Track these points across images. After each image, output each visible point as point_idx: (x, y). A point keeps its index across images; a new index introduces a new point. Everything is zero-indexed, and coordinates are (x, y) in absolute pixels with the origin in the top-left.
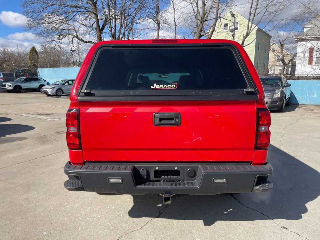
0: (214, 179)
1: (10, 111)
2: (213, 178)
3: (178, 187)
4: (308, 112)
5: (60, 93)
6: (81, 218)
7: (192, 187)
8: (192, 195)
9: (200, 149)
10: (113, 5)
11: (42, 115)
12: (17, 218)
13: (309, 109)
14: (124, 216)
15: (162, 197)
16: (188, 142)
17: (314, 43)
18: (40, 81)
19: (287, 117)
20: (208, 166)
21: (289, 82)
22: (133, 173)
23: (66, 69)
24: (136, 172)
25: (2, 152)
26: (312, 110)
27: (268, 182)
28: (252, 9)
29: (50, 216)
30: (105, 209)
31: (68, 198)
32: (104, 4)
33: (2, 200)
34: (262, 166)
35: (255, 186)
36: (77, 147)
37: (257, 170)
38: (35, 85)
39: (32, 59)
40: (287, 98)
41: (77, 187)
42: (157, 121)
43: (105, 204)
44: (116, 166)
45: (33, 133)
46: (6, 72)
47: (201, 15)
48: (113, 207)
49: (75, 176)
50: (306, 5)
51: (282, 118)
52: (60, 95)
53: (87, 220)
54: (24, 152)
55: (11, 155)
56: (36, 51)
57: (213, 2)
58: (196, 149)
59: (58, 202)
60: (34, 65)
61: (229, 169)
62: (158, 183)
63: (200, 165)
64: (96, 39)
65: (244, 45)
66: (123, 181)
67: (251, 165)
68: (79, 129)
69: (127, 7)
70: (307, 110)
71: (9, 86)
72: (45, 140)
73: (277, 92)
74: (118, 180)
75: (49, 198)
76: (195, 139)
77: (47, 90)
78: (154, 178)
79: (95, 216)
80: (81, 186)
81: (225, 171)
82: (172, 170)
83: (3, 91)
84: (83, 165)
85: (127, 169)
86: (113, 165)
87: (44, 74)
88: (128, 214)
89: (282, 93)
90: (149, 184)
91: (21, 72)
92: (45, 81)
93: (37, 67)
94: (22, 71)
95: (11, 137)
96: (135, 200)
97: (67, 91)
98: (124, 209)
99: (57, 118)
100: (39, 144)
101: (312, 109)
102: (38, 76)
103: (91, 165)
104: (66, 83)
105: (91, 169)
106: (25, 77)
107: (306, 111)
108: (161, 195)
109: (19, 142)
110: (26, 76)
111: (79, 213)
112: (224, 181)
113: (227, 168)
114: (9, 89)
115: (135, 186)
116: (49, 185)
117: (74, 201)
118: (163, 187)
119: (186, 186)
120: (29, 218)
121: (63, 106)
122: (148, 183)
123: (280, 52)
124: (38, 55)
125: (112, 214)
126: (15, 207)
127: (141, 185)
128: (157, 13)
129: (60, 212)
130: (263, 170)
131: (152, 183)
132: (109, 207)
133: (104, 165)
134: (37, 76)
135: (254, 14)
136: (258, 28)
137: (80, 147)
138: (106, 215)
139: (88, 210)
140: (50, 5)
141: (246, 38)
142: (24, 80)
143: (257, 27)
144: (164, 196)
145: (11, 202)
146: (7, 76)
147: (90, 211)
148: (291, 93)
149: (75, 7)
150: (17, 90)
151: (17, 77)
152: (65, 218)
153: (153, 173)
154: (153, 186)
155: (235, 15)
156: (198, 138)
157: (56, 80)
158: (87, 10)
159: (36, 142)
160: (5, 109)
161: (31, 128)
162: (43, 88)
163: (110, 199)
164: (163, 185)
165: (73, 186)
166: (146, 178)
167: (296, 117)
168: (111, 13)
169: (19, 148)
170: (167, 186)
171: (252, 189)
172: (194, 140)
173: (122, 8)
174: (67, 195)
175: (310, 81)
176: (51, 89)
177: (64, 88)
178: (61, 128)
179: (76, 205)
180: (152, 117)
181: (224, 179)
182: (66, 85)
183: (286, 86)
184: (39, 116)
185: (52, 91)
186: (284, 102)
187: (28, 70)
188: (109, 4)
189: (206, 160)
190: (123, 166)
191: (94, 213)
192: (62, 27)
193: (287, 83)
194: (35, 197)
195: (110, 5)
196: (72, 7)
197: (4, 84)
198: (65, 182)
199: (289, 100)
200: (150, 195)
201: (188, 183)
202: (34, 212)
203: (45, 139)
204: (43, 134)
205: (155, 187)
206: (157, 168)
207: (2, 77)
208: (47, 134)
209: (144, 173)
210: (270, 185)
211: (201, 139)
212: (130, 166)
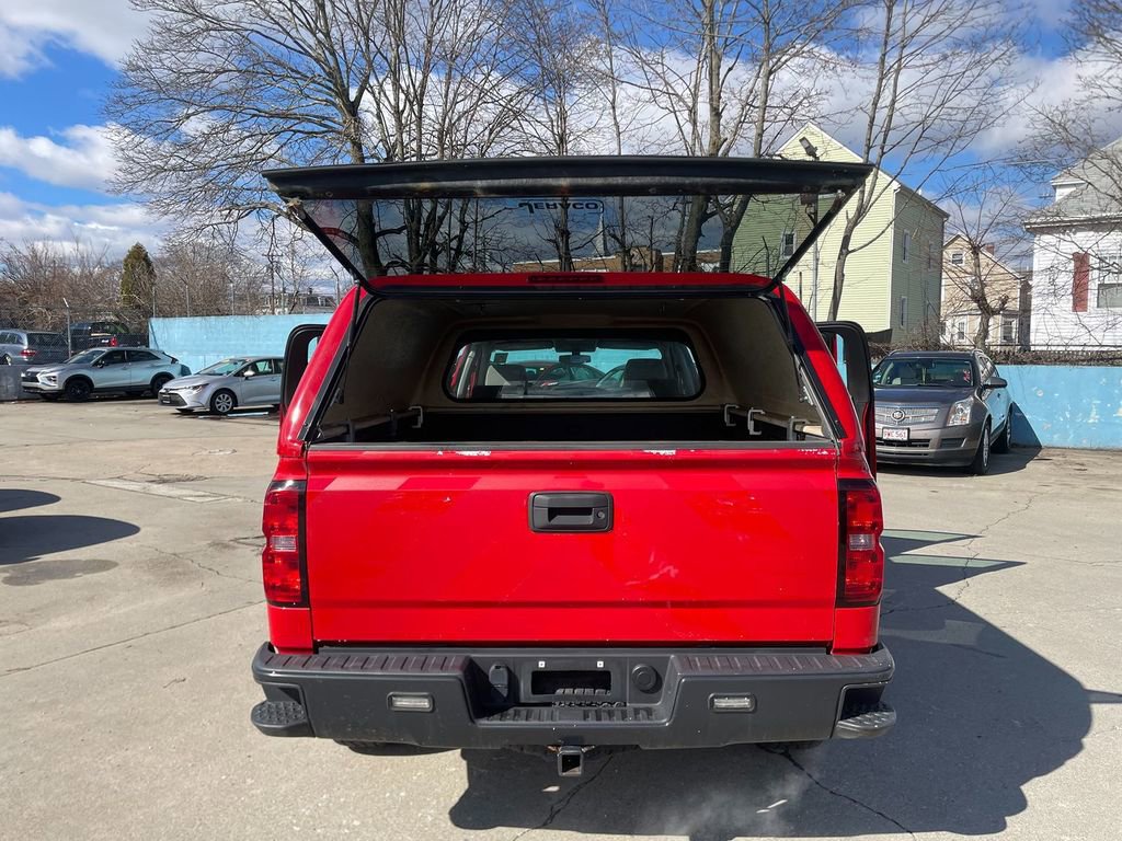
0: (713, 698)
1: (53, 470)
2: (712, 695)
3: (605, 722)
4: (1066, 475)
5: (224, 403)
6: (298, 829)
7: (649, 722)
8: (647, 748)
9: (675, 604)
10: (412, 110)
11: (164, 482)
12: (93, 829)
13: (1071, 463)
14: (437, 822)
15: (555, 753)
16: (634, 583)
17: (1085, 240)
18: (156, 363)
19: (998, 490)
20: (697, 658)
21: (1005, 371)
22: (466, 679)
23: (247, 321)
24: (474, 676)
25: (33, 610)
26: (1082, 467)
27: (881, 707)
28: (875, 130)
29: (198, 822)
30: (376, 799)
31: (256, 764)
32: (383, 110)
33: (42, 772)
34: (862, 656)
35: (841, 719)
36: (295, 597)
37: (845, 671)
38: (141, 374)
39: (131, 285)
40: (995, 424)
41: (292, 723)
42: (540, 519)
43: (377, 782)
44: (414, 656)
45: (135, 545)
46: (39, 329)
47: (706, 148)
48: (403, 794)
49: (283, 689)
50: (1055, 119)
51: (981, 494)
52: (226, 410)
53: (318, 835)
54: (108, 612)
55: (62, 623)
56: (146, 258)
57: (747, 104)
58: (661, 605)
59: (224, 777)
60: (138, 307)
61: (759, 665)
62: (545, 710)
63: (672, 653)
64: (355, 220)
65: (850, 249)
66: (433, 702)
67: (828, 653)
68: (301, 544)
69: (459, 119)
70: (1065, 466)
71: (49, 379)
72: (175, 570)
73: (959, 406)
74: (418, 700)
75: (193, 766)
76: (655, 573)
77: (180, 393)
78: (532, 696)
79: (344, 822)
80: (305, 721)
81: (750, 672)
82: (588, 669)
83: (26, 395)
84: (313, 656)
85: (447, 667)
86: (404, 655)
87: (173, 336)
88: (447, 816)
89: (978, 410)
90: (517, 714)
91: (91, 332)
92: (174, 361)
93: (149, 314)
94: (96, 327)
95: (61, 561)
96: (475, 773)
97: (251, 396)
98: (438, 798)
99: (215, 495)
100: (155, 584)
101: (1082, 465)
102: (152, 346)
103: (337, 654)
104: (246, 369)
105: (336, 666)
106: (105, 349)
107: (1062, 472)
108: (553, 749)
109: (89, 576)
110: (109, 345)
111: (291, 812)
112: (745, 702)
113: (754, 661)
114: (48, 388)
115: (473, 722)
116: (193, 721)
117: (277, 775)
118: (560, 722)
119: (630, 721)
120: (133, 828)
121: (235, 451)
122: (511, 711)
123: (969, 270)
124: (151, 272)
125: (398, 815)
126: (87, 793)
127: (489, 716)
128: (562, 139)
129: (231, 808)
130: (863, 670)
131: (523, 710)
132: (388, 795)
133: (376, 655)
134: (148, 346)
135: (882, 148)
136: (902, 187)
137: (304, 600)
138: (380, 817)
139: (322, 802)
140: (203, 109)
141: (856, 224)
142: (103, 358)
143: (895, 185)
144: (561, 751)
145: (72, 778)
146: (43, 343)
147: (328, 807)
148: (1013, 409)
149: (285, 116)
150: (78, 391)
151: (77, 347)
152: (248, 827)
153: (529, 677)
154: (527, 720)
155: (816, 149)
156: (665, 570)
157: (212, 360)
158: (325, 126)
159: (145, 578)
160: (35, 462)
161: (126, 529)
162: (168, 385)
163: (392, 768)
164: (559, 717)
165: (280, 722)
166: (505, 695)
167: (1023, 491)
168: (404, 135)
169: (91, 599)
170: (574, 722)
171: (831, 728)
172: (655, 576)
173: (444, 120)
174: (251, 754)
175: (1076, 370)
176: (195, 392)
177: (239, 388)
178: (229, 527)
179: (284, 788)
180: (527, 505)
181: (744, 697)
182: (247, 378)
183: (991, 387)
184: (155, 486)
185: (198, 396)
186: (986, 441)
187: (116, 323)
188: (401, 108)
189: (691, 637)
190: (435, 656)
191: (340, 812)
192: (239, 183)
193: (994, 375)
194: (147, 760)
195: (403, 111)
196: (278, 116)
197: (32, 373)
198: (254, 709)
199: (1004, 433)
200: (519, 751)
201: (637, 711)
202: (147, 810)
203: (176, 567)
204: (170, 551)
205: (533, 722)
206: (542, 664)
207: (25, 347)
208: (181, 551)
209: (499, 682)
210: (887, 717)
211: (673, 572)
212: (456, 658)
